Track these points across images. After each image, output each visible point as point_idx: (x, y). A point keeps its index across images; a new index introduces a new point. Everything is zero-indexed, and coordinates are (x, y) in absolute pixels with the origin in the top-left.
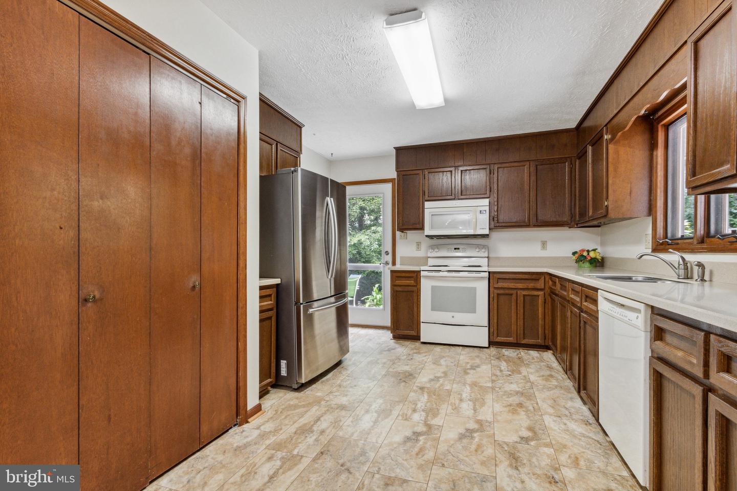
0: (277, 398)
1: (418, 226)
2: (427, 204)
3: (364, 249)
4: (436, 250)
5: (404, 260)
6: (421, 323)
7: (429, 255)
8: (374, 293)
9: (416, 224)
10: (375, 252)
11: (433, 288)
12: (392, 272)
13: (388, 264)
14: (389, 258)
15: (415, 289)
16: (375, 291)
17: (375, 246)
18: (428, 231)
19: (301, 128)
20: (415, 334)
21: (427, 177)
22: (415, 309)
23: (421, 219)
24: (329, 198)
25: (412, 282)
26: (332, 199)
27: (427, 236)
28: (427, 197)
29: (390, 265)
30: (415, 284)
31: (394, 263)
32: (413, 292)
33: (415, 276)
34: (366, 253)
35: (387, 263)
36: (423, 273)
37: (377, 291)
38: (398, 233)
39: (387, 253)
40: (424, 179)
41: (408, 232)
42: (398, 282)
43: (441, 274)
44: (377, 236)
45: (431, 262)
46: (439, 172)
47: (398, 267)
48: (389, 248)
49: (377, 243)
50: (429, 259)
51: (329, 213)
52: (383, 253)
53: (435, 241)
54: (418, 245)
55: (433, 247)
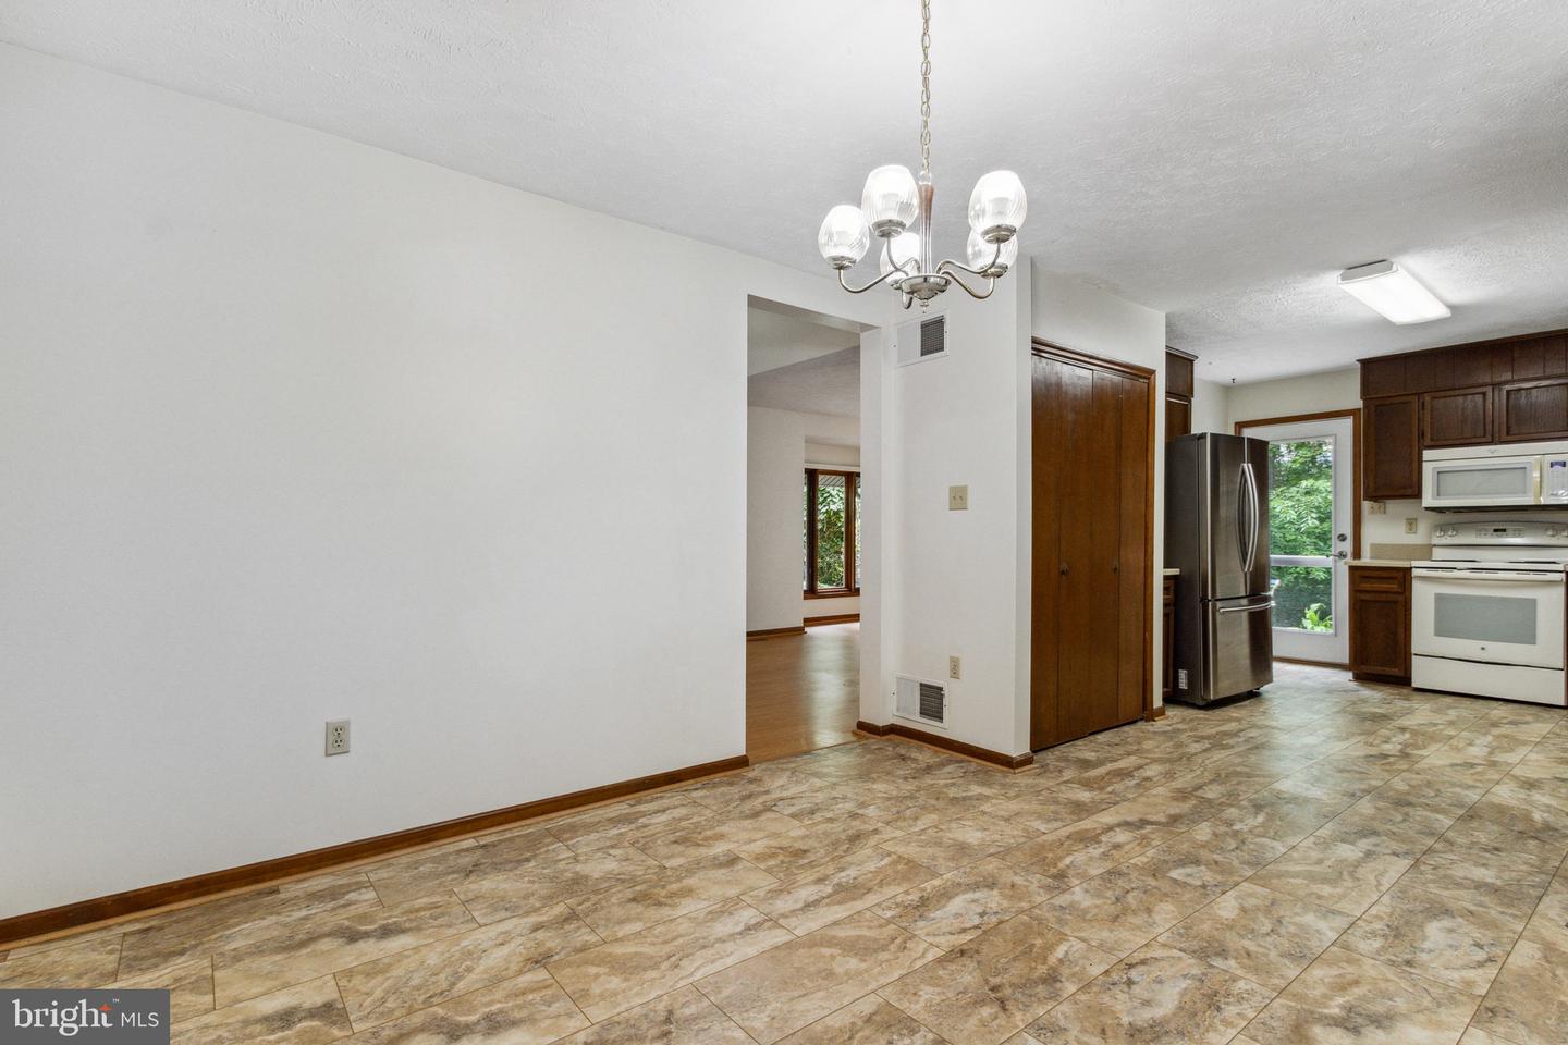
0: (1174, 713)
1: (1409, 491)
2: (1427, 454)
3: (1281, 527)
4: (1450, 533)
5: (1378, 550)
6: (1413, 657)
7: (1435, 541)
8: (1307, 623)
9: (1404, 488)
10: (1309, 534)
11: (1439, 598)
12: (1353, 569)
13: (1345, 556)
14: (1347, 547)
15: (1401, 598)
16: (1311, 619)
17: (1311, 522)
18: (1429, 499)
19: (1192, 361)
20: (1402, 674)
21: (1428, 407)
22: (1401, 631)
23: (1415, 479)
24: (1245, 465)
25: (1394, 586)
26: (1250, 465)
27: (1427, 509)
28: (1428, 442)
29: (1350, 560)
30: (1400, 590)
31: (1357, 554)
32: (1395, 602)
33: (1403, 577)
34: (1284, 537)
35: (1342, 555)
36: (1415, 572)
37: (1316, 618)
38: (1366, 505)
39: (1342, 538)
40: (1423, 409)
41: (1388, 501)
42: (1366, 586)
43: (1455, 574)
44: (1317, 499)
45: (1438, 553)
46: (1458, 395)
47: (1367, 560)
48: (1346, 527)
49: (1314, 515)
50: (1434, 549)
51: (1246, 481)
52: (1334, 536)
53: (1449, 517)
54: (1411, 524)
55: (1443, 528)
